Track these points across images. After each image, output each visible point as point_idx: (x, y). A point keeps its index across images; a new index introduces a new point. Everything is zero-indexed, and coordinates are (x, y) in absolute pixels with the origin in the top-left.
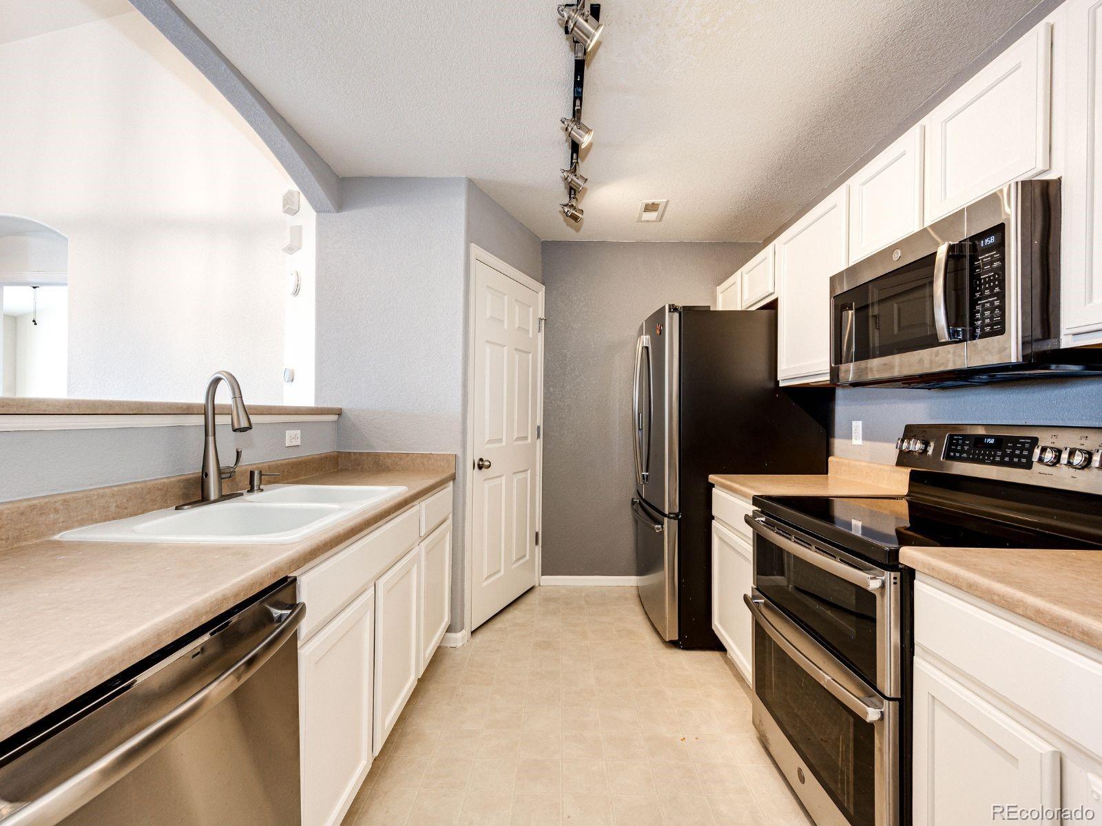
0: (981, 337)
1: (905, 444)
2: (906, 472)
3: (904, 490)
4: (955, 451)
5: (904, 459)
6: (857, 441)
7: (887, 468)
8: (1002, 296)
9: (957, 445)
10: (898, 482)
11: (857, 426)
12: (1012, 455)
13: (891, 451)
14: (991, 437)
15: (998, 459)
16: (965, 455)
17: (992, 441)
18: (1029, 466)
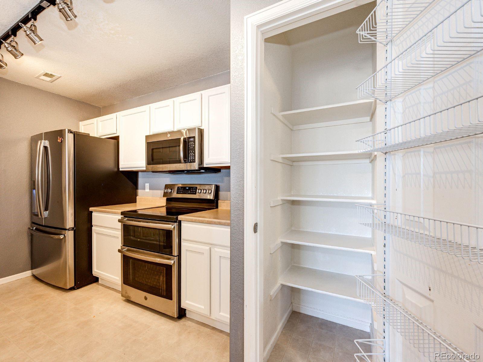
0: (190, 162)
1: (166, 191)
2: (165, 198)
3: (164, 204)
4: (179, 191)
5: (165, 194)
6: (147, 190)
7: (158, 198)
8: (194, 153)
9: (179, 190)
10: (163, 202)
11: (147, 185)
12: (192, 191)
13: (161, 192)
14: (187, 187)
15: (189, 192)
16: (182, 192)
17: (188, 188)
18: (195, 194)
